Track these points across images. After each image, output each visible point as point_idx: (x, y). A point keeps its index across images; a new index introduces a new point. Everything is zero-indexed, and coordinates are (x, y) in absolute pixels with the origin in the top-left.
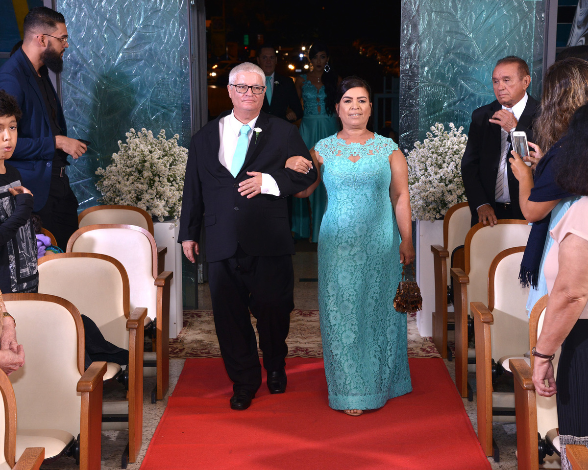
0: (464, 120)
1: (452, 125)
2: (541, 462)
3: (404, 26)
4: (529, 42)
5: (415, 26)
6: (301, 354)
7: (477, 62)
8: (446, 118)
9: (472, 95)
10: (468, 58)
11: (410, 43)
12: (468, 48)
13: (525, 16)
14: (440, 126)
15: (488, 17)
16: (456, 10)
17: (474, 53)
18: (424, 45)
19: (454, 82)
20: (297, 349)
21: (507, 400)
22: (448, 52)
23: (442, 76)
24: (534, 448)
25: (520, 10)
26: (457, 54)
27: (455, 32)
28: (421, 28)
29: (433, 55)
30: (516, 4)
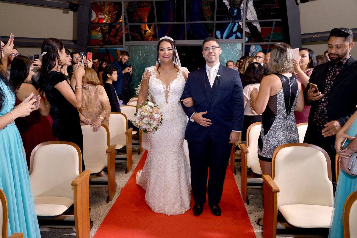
12: (224, 60)
15: (228, 53)
17: (225, 61)
25: (236, 52)
30: (235, 50)
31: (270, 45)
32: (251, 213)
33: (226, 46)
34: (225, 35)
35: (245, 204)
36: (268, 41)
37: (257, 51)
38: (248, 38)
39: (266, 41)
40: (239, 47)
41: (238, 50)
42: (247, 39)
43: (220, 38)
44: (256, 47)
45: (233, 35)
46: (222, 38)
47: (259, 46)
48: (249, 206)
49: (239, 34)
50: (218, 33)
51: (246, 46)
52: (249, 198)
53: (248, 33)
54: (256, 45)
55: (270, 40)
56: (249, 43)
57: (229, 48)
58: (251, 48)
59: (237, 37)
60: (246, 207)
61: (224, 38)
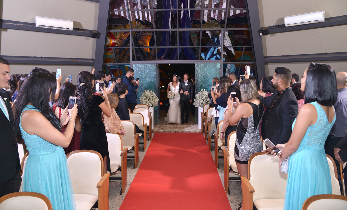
0: (207, 89)
1: (204, 89)
2: (219, 151)
3: (196, 71)
4: (218, 75)
5: (198, 72)
6: (176, 132)
7: (209, 78)
8: (203, 88)
9: (208, 84)
10: (207, 78)
11: (197, 75)
12: (207, 76)
13: (217, 70)
14: (202, 90)
15: (211, 70)
16: (205, 69)
18: (199, 75)
19: (205, 82)
20: (176, 131)
21: (213, 140)
22: (204, 76)
23: (203, 81)
24: (218, 149)
25: (216, 69)
26: (206, 77)
27: (205, 73)
28: (199, 72)
29: (201, 77)
31: (242, 64)
32: (232, 202)
33: (209, 65)
34: (208, 56)
35: (227, 195)
36: (240, 61)
37: (232, 68)
38: (226, 59)
39: (238, 61)
40: (219, 66)
41: (218, 68)
42: (224, 59)
43: (204, 59)
44: (231, 65)
45: (214, 57)
46: (206, 59)
47: (234, 65)
48: (230, 196)
49: (218, 56)
50: (203, 55)
51: (223, 64)
52: (230, 189)
53: (225, 55)
54: (231, 64)
55: (241, 60)
56: (226, 63)
57: (211, 66)
58: (227, 66)
59: (217, 58)
60: (228, 198)
61: (207, 59)
